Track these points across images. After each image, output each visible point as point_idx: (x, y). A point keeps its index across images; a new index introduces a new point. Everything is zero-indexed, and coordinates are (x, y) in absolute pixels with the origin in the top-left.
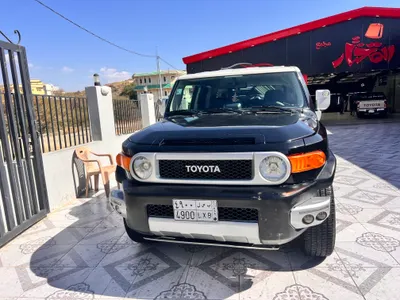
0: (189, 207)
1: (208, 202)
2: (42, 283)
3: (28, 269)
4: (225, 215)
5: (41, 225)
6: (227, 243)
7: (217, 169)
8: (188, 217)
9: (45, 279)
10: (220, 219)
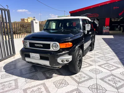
0: (33, 55)
1: (37, 54)
2: (4, 71)
3: (3, 68)
4: (42, 58)
5: (12, 57)
6: (44, 66)
7: (42, 46)
8: (33, 58)
9: (5, 70)
10: (40, 59)
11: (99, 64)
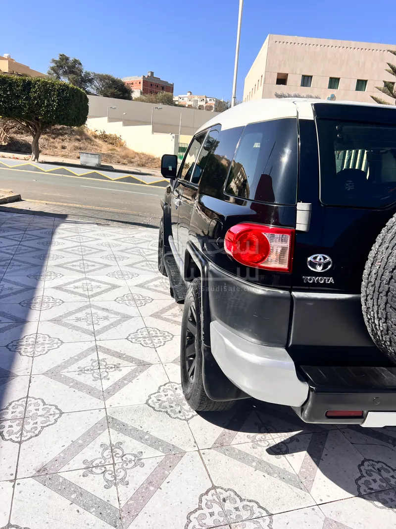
11: (116, 293)
